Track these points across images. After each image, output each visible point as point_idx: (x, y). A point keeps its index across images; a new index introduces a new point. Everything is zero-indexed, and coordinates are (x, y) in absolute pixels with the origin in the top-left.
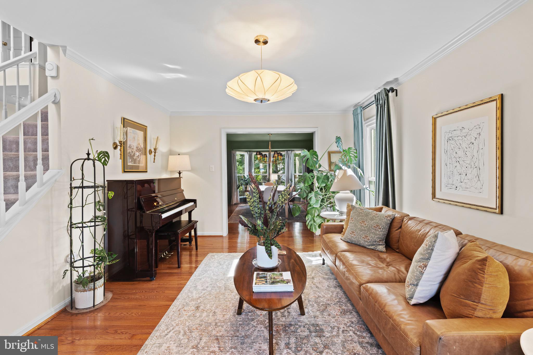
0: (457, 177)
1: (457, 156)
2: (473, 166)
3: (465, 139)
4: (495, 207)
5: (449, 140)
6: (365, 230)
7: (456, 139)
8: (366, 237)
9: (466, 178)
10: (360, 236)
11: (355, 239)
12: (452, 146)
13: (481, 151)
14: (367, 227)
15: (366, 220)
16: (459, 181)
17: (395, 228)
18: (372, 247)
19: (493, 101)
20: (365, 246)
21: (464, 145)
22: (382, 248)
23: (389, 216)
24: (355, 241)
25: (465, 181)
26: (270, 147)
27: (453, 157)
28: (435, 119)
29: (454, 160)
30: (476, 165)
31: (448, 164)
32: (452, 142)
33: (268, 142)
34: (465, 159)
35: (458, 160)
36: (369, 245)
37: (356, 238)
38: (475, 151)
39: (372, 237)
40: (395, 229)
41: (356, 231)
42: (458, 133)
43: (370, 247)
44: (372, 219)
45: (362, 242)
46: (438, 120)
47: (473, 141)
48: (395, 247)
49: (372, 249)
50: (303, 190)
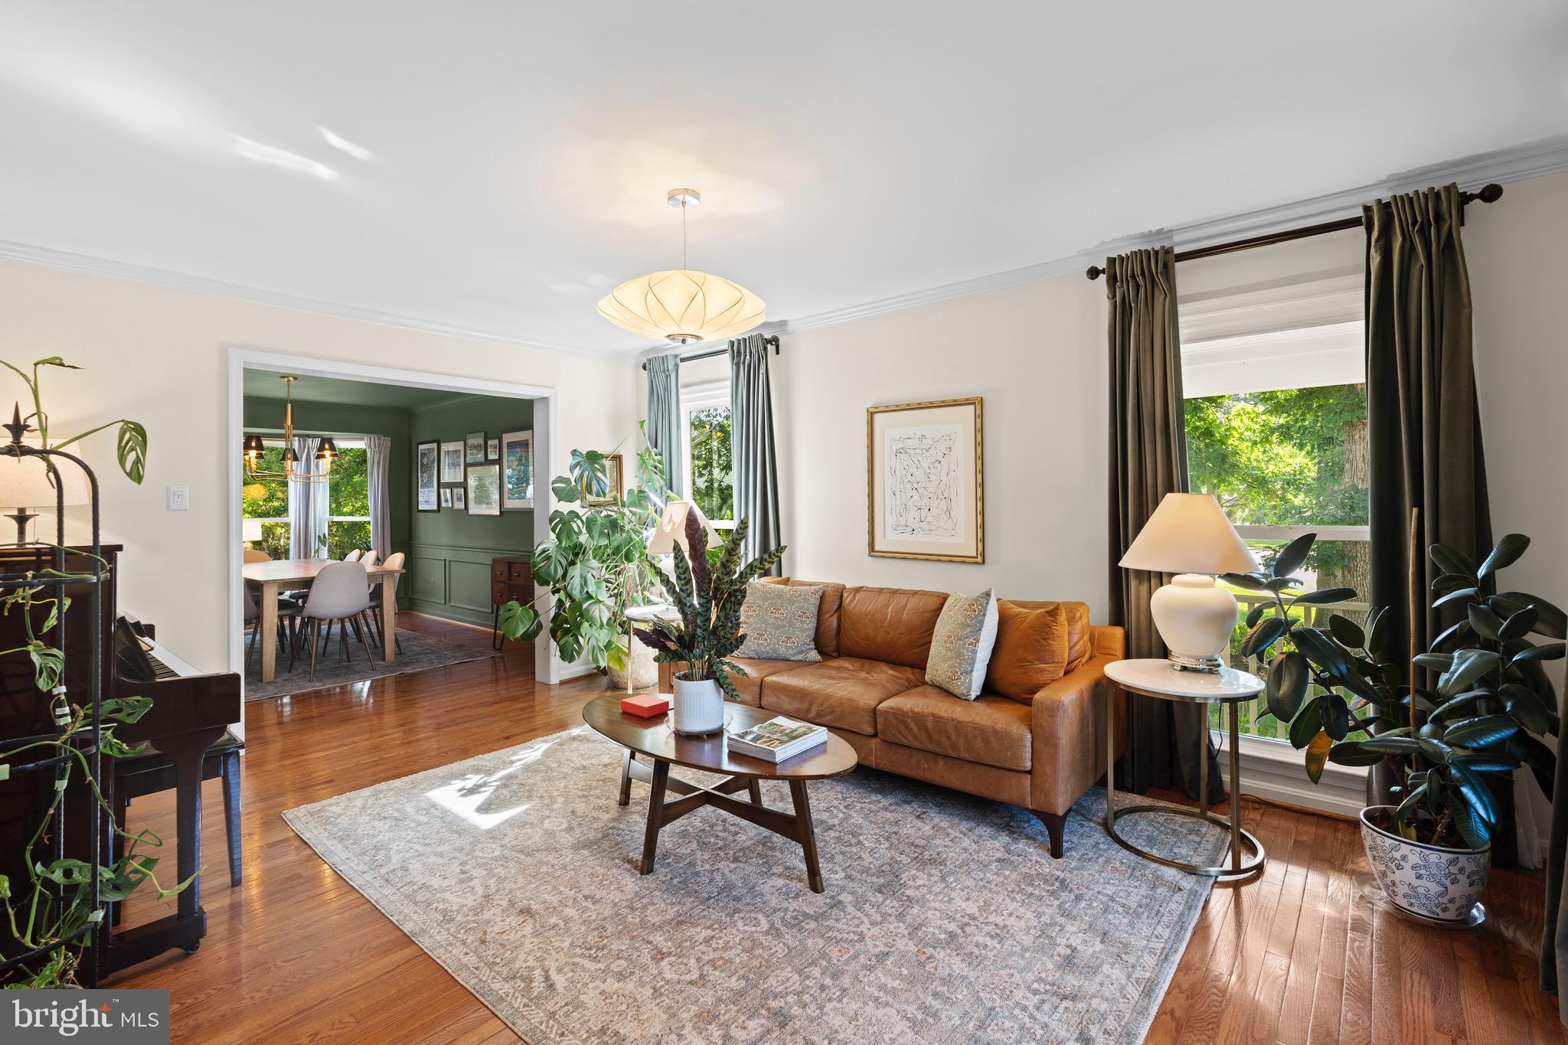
0: (913, 513)
1: (913, 479)
2: (940, 496)
3: (928, 454)
4: (975, 555)
5: (898, 452)
6: (784, 626)
7: (912, 452)
8: (789, 638)
9: (929, 514)
10: (777, 638)
11: (766, 649)
12: (905, 463)
13: (953, 474)
14: (786, 618)
15: (782, 605)
16: (918, 519)
17: (827, 613)
18: (800, 657)
19: (970, 404)
20: (788, 657)
21: (926, 464)
22: (814, 655)
23: (817, 591)
24: (768, 653)
25: (928, 519)
26: (289, 422)
27: (905, 481)
28: (871, 415)
29: (908, 485)
30: (946, 495)
31: (898, 493)
32: (903, 456)
33: (281, 403)
34: (928, 485)
35: (916, 486)
36: (795, 655)
37: (768, 645)
38: (944, 474)
39: (797, 637)
40: (827, 616)
41: (766, 631)
42: (915, 443)
43: (795, 658)
44: (791, 602)
45: (782, 651)
46: (877, 417)
47: (941, 459)
48: (829, 648)
49: (801, 661)
50: (553, 559)
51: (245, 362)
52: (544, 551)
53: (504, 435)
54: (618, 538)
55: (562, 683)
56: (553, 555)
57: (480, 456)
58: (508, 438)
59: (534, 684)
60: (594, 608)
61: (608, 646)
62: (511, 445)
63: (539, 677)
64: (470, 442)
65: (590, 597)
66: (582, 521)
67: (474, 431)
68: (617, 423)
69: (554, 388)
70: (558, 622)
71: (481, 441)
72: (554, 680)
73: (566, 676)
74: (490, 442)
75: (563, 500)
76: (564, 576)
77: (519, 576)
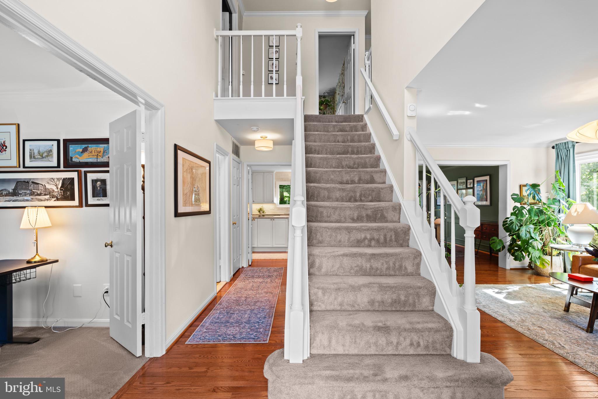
50: (514, 223)
51: (419, 164)
52: (511, 220)
53: (475, 178)
54: (542, 218)
55: (511, 269)
56: (515, 222)
57: (464, 186)
58: (476, 179)
59: (498, 267)
60: (534, 243)
61: (540, 257)
62: (478, 181)
63: (500, 265)
64: (459, 181)
65: (532, 238)
66: (527, 210)
67: (461, 177)
68: (537, 172)
69: (509, 161)
70: (512, 246)
71: (464, 180)
72: (508, 267)
73: (513, 267)
74: (468, 181)
75: (516, 202)
76: (519, 229)
77: (486, 229)
